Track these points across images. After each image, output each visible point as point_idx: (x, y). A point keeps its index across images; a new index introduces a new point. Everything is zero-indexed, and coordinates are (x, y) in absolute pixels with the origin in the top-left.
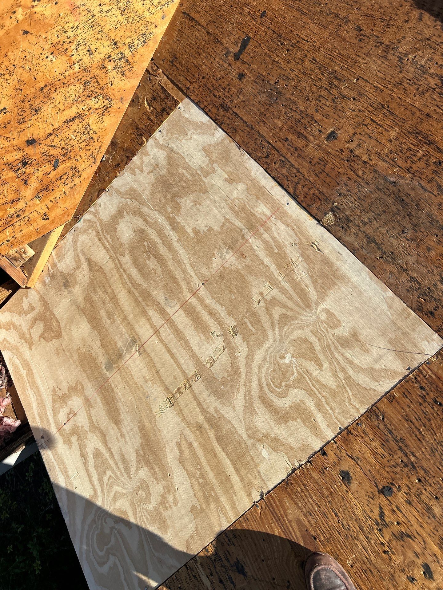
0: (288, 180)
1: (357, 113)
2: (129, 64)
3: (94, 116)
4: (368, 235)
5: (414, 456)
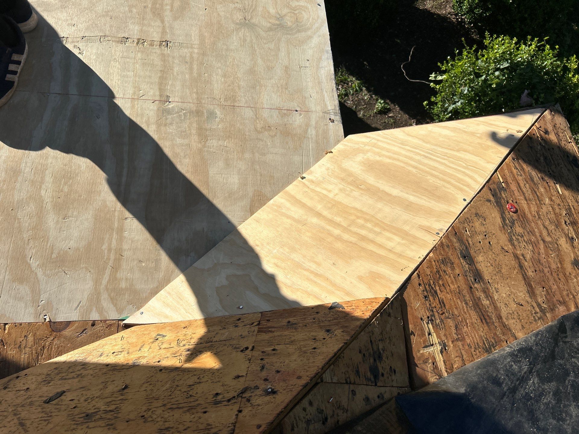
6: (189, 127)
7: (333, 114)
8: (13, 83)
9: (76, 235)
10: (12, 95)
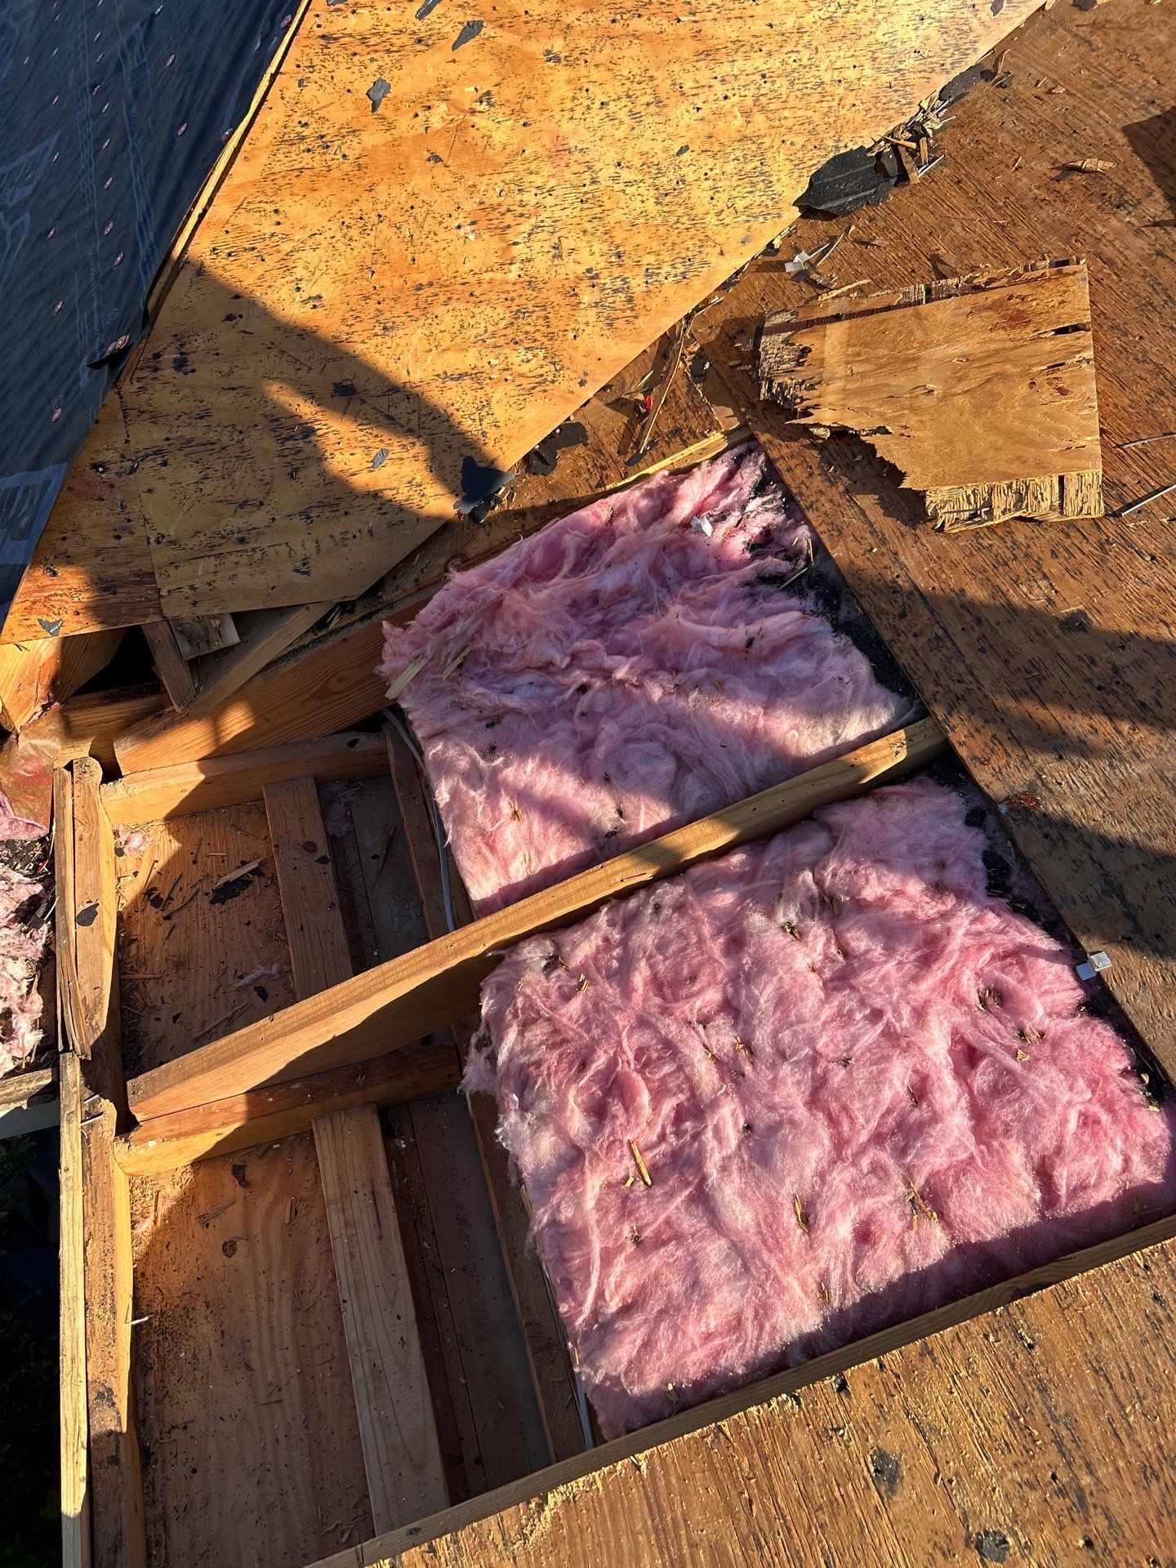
0: (937, 684)
1: (1153, 591)
2: (632, 309)
3: (510, 388)
4: (1106, 875)
5: (1091, 1473)
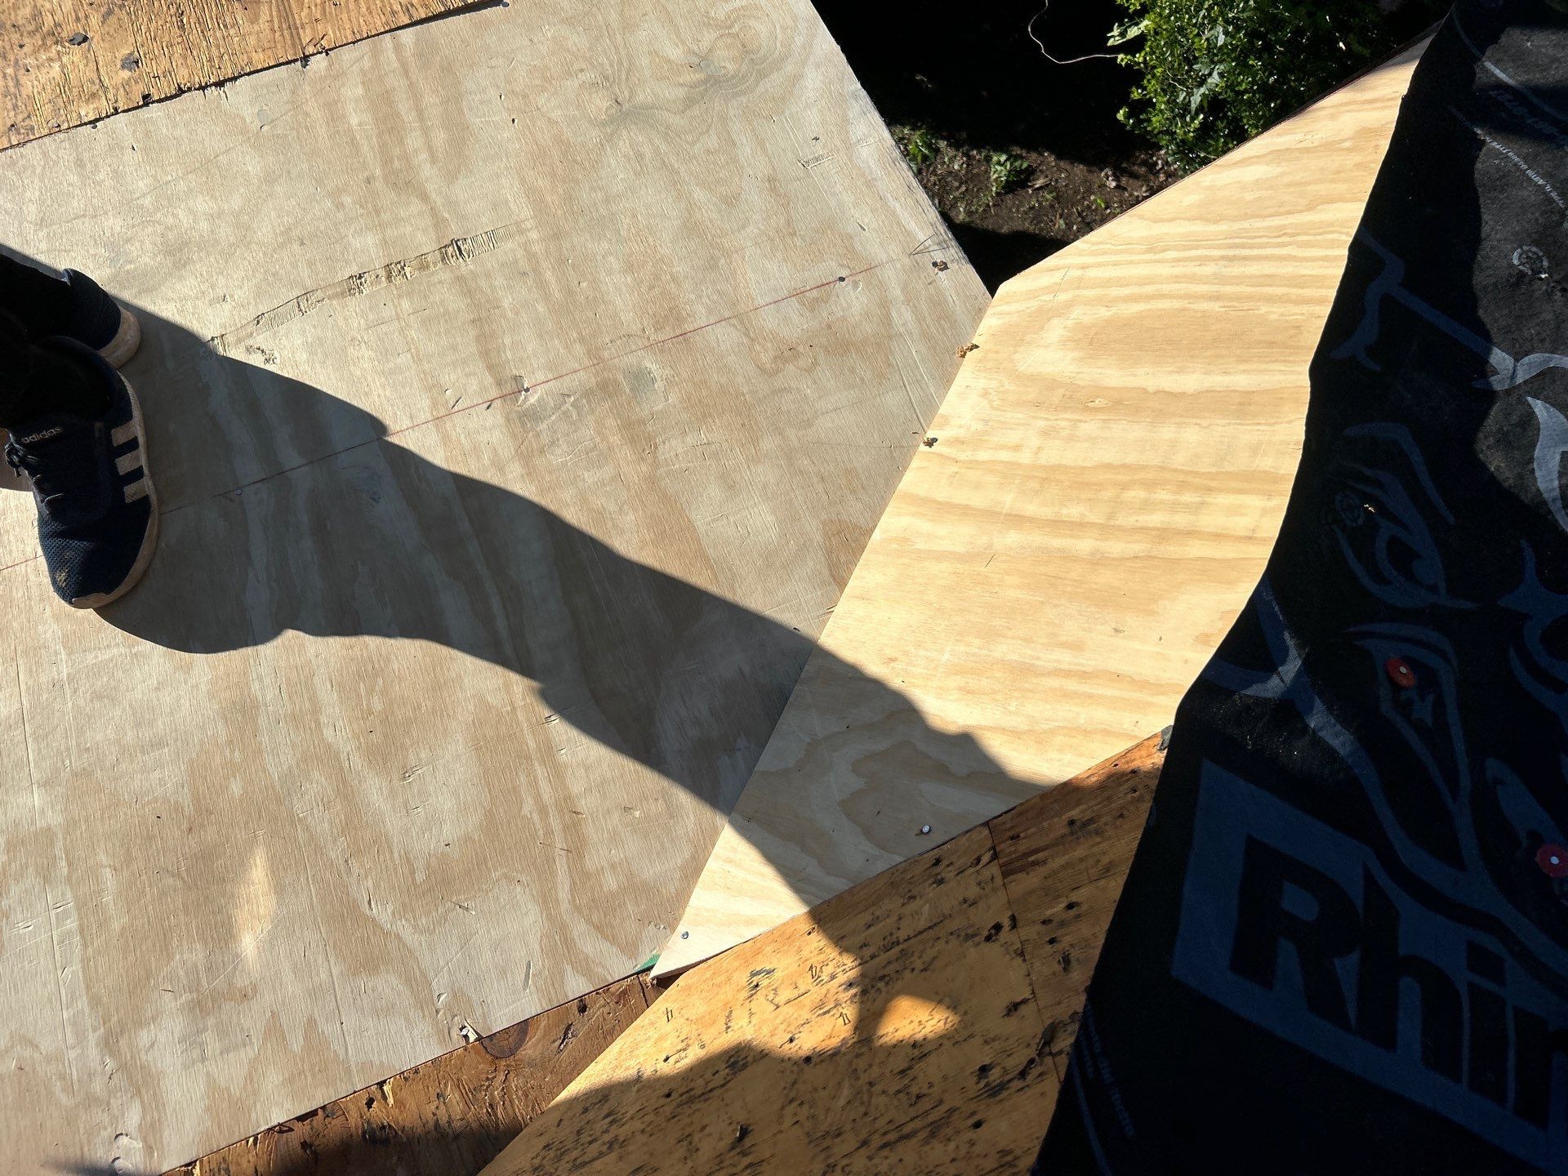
6: (599, 433)
7: (936, 247)
8: (145, 500)
9: (448, 805)
10: (159, 532)
